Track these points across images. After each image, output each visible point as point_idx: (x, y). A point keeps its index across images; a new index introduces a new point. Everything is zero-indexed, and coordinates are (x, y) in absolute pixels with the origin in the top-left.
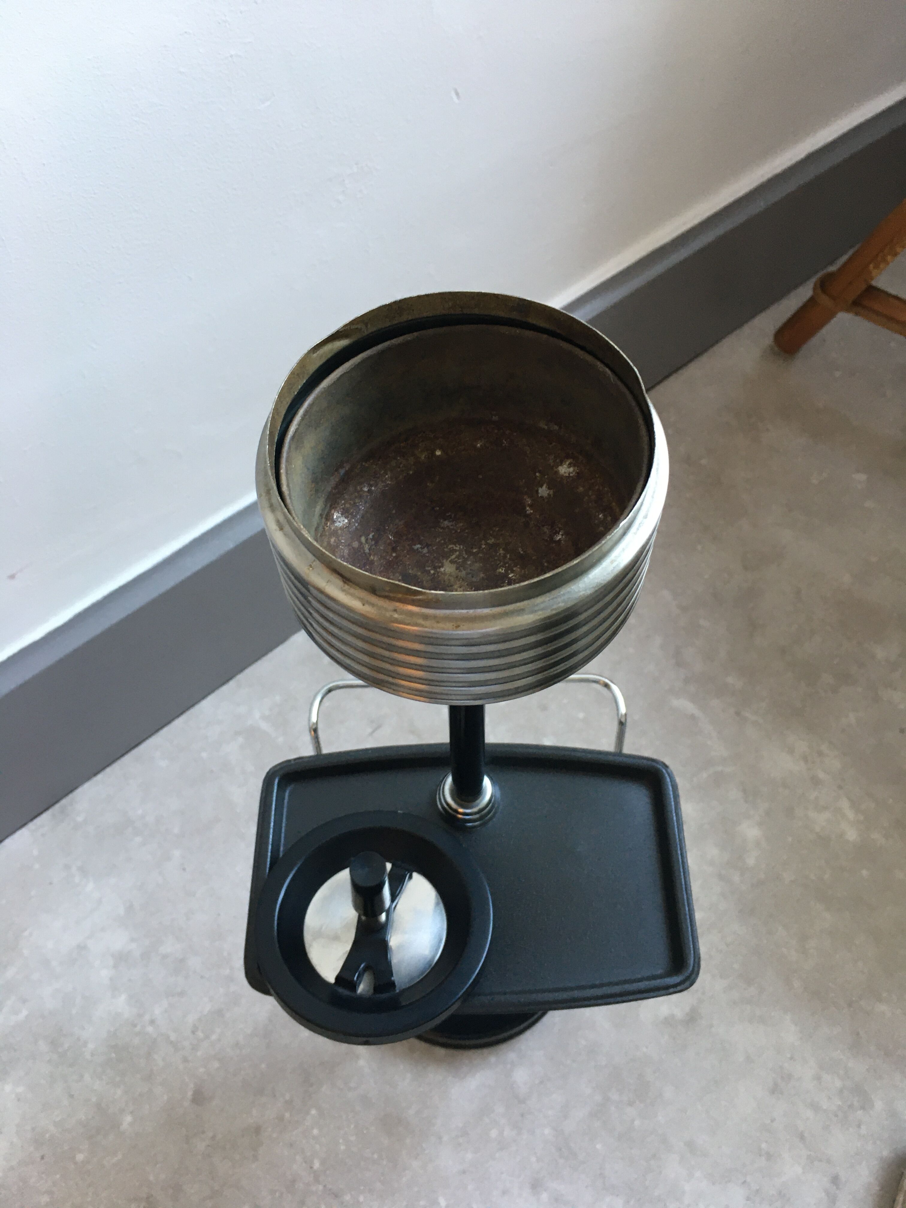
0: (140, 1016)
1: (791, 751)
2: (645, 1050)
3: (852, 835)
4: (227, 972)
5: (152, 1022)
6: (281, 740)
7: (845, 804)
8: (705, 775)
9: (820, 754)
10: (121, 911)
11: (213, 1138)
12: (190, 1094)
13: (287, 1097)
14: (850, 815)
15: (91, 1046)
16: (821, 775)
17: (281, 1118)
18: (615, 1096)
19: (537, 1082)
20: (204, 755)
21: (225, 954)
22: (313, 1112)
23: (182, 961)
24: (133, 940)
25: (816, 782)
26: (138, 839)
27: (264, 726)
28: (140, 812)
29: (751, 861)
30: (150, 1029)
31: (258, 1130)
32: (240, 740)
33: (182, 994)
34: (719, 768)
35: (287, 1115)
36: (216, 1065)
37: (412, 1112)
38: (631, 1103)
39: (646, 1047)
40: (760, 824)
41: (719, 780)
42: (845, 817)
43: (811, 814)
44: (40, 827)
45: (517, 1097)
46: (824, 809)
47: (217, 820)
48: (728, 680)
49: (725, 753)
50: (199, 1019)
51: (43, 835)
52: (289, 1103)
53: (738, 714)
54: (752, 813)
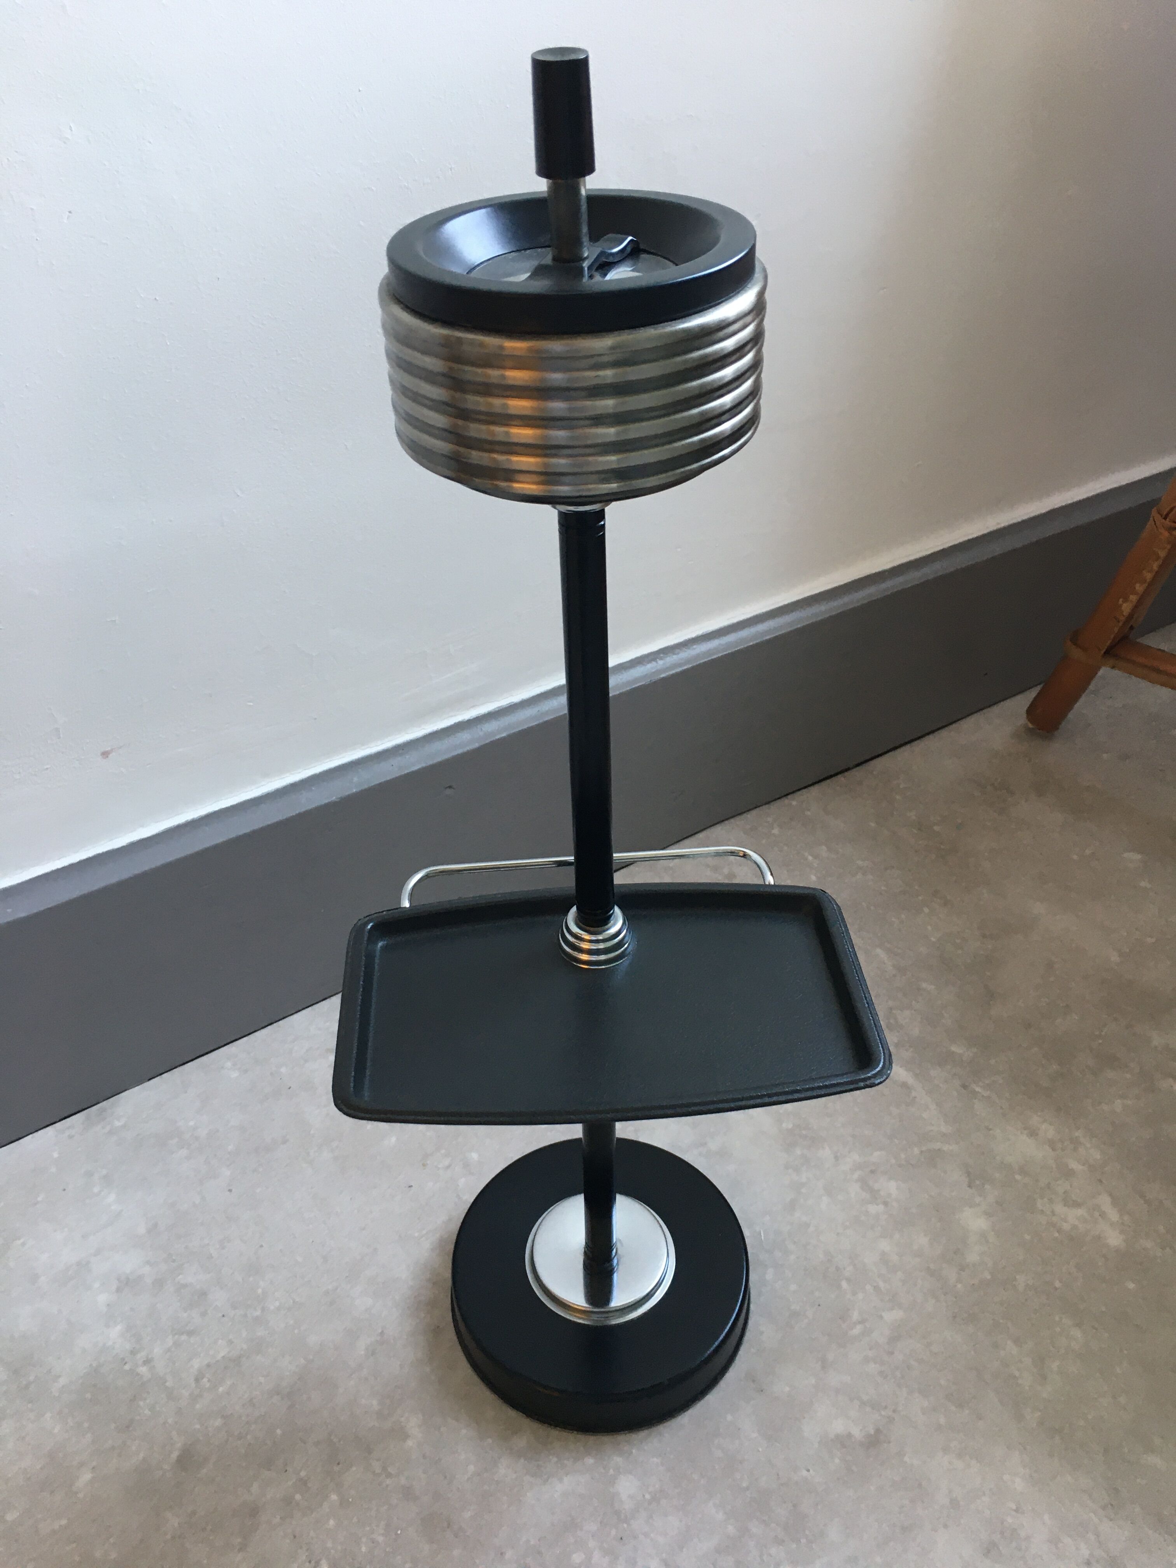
0: (133, 1352)
1: (1033, 1133)
2: (805, 1473)
3: (1114, 1239)
4: (258, 1313)
5: (147, 1362)
7: (1105, 1202)
8: (916, 1151)
9: (1074, 1141)
10: (142, 1230)
11: (194, 1513)
12: (175, 1455)
13: (303, 1474)
14: (1113, 1215)
15: (62, 1381)
16: (1074, 1165)
17: (288, 1501)
18: (755, 1528)
19: (647, 1496)
20: (283, 1070)
21: (260, 1291)
22: (334, 1497)
23: (203, 1294)
24: (148, 1263)
25: (1069, 1174)
26: (184, 1152)
28: (192, 1123)
29: (972, 1257)
30: (143, 1370)
31: (254, 1511)
33: (193, 1333)
34: (937, 1145)
35: (298, 1497)
36: (218, 1422)
37: (467, 1515)
38: (779, 1542)
39: (808, 1471)
40: (988, 1214)
41: (933, 1158)
42: (1103, 1215)
43: (1060, 1209)
44: (69, 1128)
45: (617, 1513)
46: (1077, 1205)
47: (285, 1142)
48: (954, 1048)
49: (944, 1128)
50: (208, 1365)
51: (71, 1137)
52: (304, 1482)
53: (964, 1087)
54: (978, 1199)
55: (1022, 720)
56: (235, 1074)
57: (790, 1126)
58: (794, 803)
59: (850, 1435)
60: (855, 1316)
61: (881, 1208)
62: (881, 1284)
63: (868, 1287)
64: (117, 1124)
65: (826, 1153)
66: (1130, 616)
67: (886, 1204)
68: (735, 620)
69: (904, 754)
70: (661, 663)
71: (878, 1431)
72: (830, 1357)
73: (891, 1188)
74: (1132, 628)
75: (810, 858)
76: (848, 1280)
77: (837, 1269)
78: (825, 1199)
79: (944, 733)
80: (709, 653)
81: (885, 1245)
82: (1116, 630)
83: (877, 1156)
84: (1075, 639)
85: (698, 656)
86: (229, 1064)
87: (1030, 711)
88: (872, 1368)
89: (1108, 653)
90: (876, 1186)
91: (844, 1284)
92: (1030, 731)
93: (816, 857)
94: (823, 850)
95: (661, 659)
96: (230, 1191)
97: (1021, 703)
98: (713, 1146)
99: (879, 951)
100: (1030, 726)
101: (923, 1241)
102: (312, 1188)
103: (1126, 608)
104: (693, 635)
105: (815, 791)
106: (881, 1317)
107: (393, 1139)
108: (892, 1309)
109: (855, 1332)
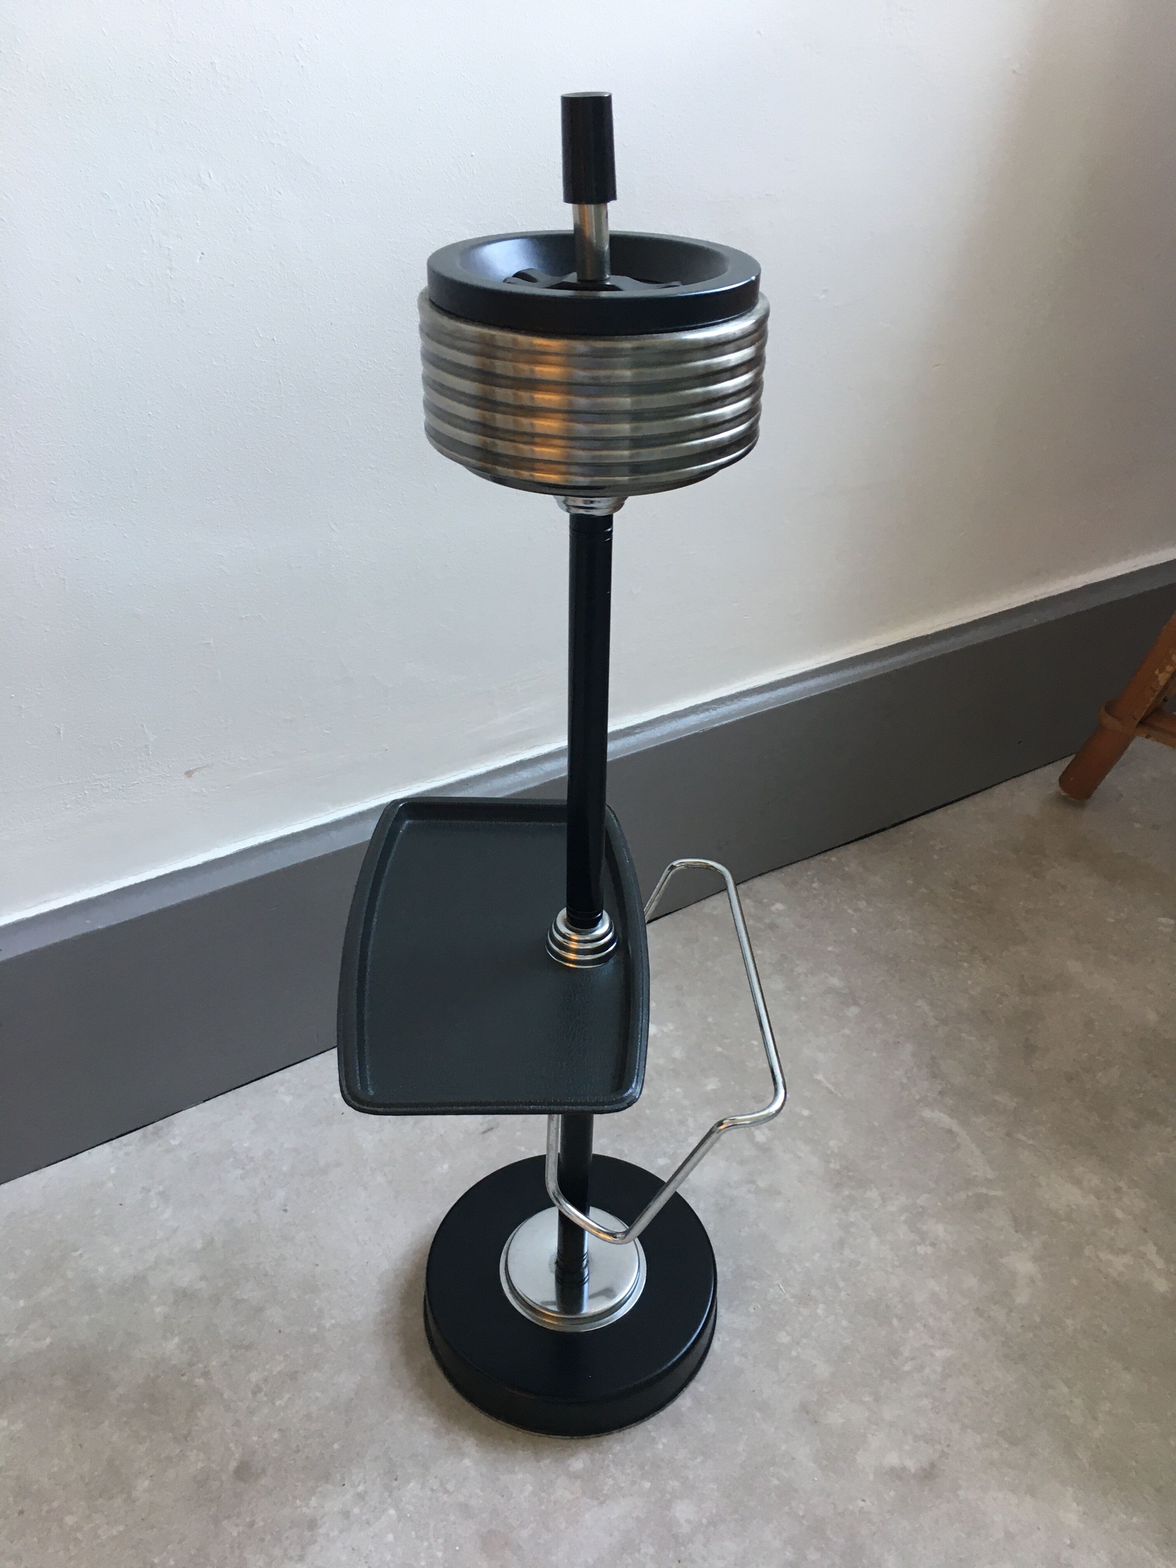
0: (190, 1364)
1: (1078, 1182)
2: (862, 1504)
3: (1161, 1286)
4: (314, 1330)
5: (206, 1374)
7: (1151, 1250)
8: (963, 1195)
9: (1118, 1190)
10: (198, 1246)
11: (252, 1524)
12: (233, 1465)
13: (361, 1488)
14: (1160, 1264)
15: (120, 1390)
16: (1119, 1214)
17: (346, 1514)
18: (813, 1556)
19: (704, 1521)
21: (315, 1309)
22: (392, 1512)
23: (260, 1310)
24: (203, 1278)
25: (1113, 1221)
26: (239, 1172)
28: (247, 1144)
29: (1021, 1299)
30: (200, 1381)
31: (312, 1524)
33: (248, 1347)
34: (983, 1191)
35: (356, 1510)
36: (276, 1436)
37: (525, 1533)
39: (864, 1501)
40: (1036, 1259)
41: (981, 1203)
42: (1150, 1263)
43: (1104, 1255)
44: (125, 1145)
45: (675, 1537)
46: (1124, 1251)
47: (338, 1164)
48: (997, 1098)
49: (991, 1175)
50: (266, 1380)
51: (127, 1154)
52: (361, 1497)
53: (1009, 1134)
54: (1025, 1245)
55: (1056, 788)
56: (288, 1099)
57: (838, 1167)
58: (833, 859)
59: (904, 1469)
60: (907, 1352)
61: (929, 1250)
62: (931, 1321)
63: (919, 1325)
64: (173, 1142)
65: (873, 1194)
66: (1166, 686)
67: (933, 1245)
68: (784, 676)
69: (939, 816)
70: (713, 714)
71: (933, 1465)
72: (883, 1391)
73: (939, 1230)
74: (1165, 700)
75: (850, 911)
76: (900, 1319)
77: (887, 1307)
78: (874, 1240)
79: (978, 798)
80: (757, 706)
81: (933, 1285)
82: (1152, 699)
83: (922, 1200)
84: (1109, 708)
85: (747, 709)
86: (282, 1089)
87: (1062, 780)
88: (925, 1403)
89: (1142, 723)
90: (925, 1228)
91: (895, 1322)
92: (1064, 799)
93: (857, 910)
94: (862, 904)
95: (715, 709)
96: (285, 1211)
97: (1053, 772)
98: (762, 1183)
99: (920, 1003)
100: (1063, 794)
101: (971, 1282)
102: (366, 1211)
103: (1163, 678)
104: (745, 688)
105: (853, 848)
106: (932, 1355)
107: (446, 1166)
108: (941, 1348)
109: (907, 1368)
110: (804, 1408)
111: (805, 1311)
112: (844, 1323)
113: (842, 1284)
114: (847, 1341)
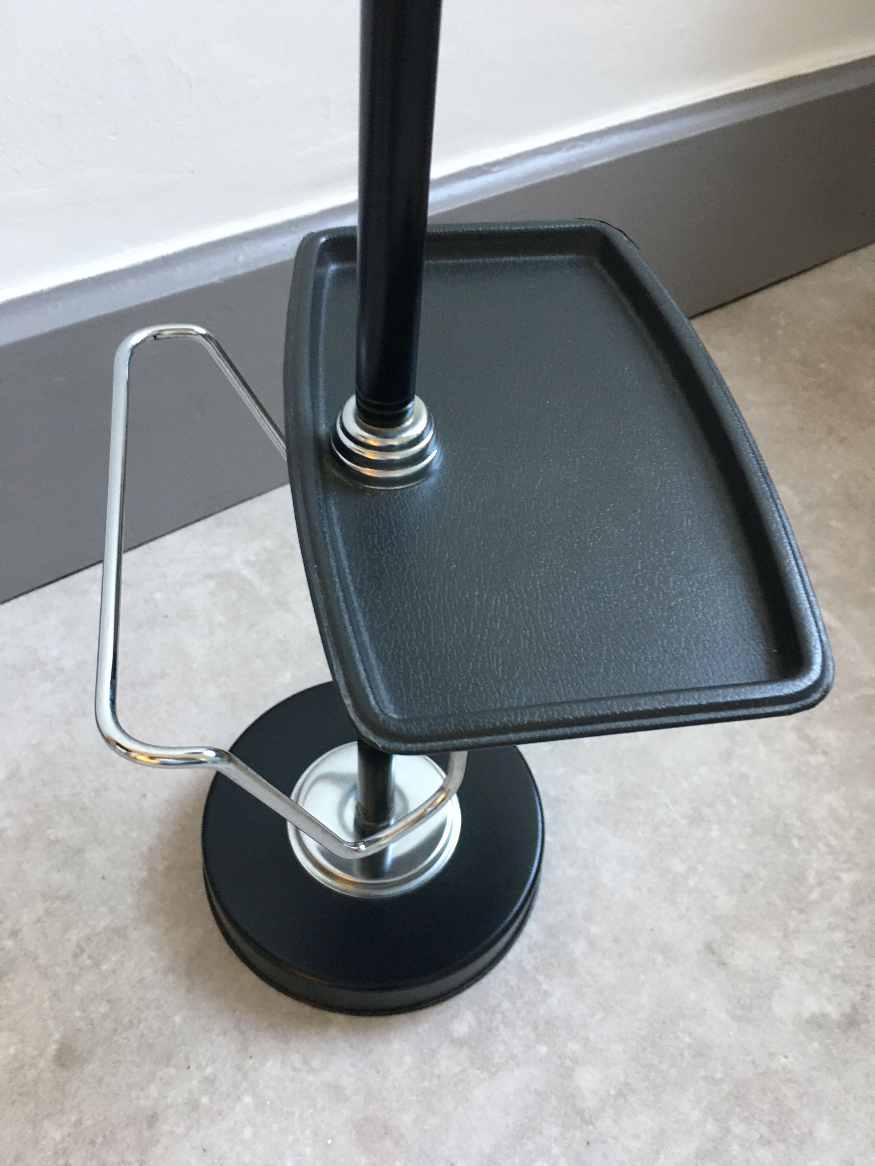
2: (783, 1060)
5: (14, 934)
6: (267, 590)
11: (79, 1123)
12: (52, 1049)
13: (209, 1071)
17: (193, 1105)
18: (738, 1128)
19: (613, 1092)
20: (158, 596)
22: (248, 1099)
23: (79, 851)
24: (9, 815)
26: (47, 686)
27: (246, 572)
28: (55, 653)
30: (9, 943)
31: (153, 1120)
32: (212, 584)
33: (67, 898)
35: (205, 1100)
36: (104, 1009)
37: (408, 1118)
38: (764, 1142)
39: (786, 1057)
45: (580, 1112)
47: (163, 675)
50: (89, 939)
52: (210, 1082)
59: (825, 1016)
60: (811, 878)
61: (821, 759)
62: (834, 842)
63: (821, 846)
67: (826, 753)
69: (779, 290)
71: (854, 1007)
72: (792, 924)
76: (800, 838)
77: (786, 825)
81: (832, 799)
88: (838, 936)
90: (813, 734)
91: (795, 843)
102: (200, 728)
106: (838, 879)
107: (288, 676)
108: (849, 870)
109: (815, 895)
110: (710, 948)
111: (698, 834)
112: (741, 846)
113: (734, 801)
114: (747, 868)
